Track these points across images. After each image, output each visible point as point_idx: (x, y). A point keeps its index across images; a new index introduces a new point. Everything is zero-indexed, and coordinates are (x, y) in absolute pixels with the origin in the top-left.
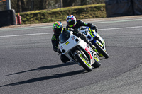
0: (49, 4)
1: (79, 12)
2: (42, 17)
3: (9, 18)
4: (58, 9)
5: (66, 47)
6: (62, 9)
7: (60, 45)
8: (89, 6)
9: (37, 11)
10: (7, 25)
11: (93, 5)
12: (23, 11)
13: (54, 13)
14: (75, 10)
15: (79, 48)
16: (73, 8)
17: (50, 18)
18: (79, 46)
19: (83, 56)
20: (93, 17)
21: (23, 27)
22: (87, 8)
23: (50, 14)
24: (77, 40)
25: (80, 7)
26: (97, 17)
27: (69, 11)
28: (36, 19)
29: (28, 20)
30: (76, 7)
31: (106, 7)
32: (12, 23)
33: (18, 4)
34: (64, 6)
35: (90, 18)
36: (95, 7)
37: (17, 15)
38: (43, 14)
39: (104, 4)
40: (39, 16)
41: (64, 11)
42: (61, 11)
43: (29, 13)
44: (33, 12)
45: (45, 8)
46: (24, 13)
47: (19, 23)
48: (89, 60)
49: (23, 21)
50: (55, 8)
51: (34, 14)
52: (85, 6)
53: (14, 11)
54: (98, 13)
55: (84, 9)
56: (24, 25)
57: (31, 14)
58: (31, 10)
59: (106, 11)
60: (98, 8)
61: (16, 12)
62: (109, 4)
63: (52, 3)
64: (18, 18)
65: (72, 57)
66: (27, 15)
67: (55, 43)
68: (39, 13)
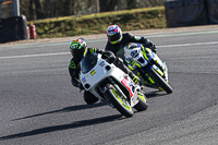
0: (79, 8)
1: (124, 20)
2: (68, 27)
3: (17, 28)
4: (93, 15)
5: (91, 79)
6: (99, 15)
7: (82, 76)
8: (140, 10)
9: (60, 19)
10: (14, 40)
11: (145, 9)
12: (38, 18)
13: (86, 21)
14: (119, 16)
15: (111, 80)
16: (115, 13)
17: (80, 30)
18: (111, 77)
19: (117, 92)
20: (147, 28)
21: (39, 42)
22: (137, 14)
23: (80, 22)
24: (108, 68)
25: (126, 12)
26: (152, 27)
27: (110, 18)
28: (59, 31)
29: (46, 32)
30: (120, 12)
31: (166, 13)
32: (22, 37)
33: (30, 8)
34: (102, 11)
35: (141, 29)
36: (150, 12)
37: (30, 25)
38: (70, 23)
39: (163, 8)
40: (63, 26)
41: (102, 18)
42: (97, 19)
43: (47, 20)
44: (54, 20)
45: (73, 14)
46: (41, 21)
47: (32, 37)
48: (128, 100)
49: (39, 34)
50: (88, 13)
51: (55, 22)
52: (133, 11)
53: (24, 17)
54: (154, 21)
55: (132, 15)
56: (39, 40)
57: (51, 23)
58: (50, 17)
59: (167, 18)
60: (154, 14)
61: (28, 19)
62: (172, 8)
63: (83, 5)
64: (31, 28)
65: (101, 95)
66: (45, 24)
67: (74, 73)
68: (63, 21)
